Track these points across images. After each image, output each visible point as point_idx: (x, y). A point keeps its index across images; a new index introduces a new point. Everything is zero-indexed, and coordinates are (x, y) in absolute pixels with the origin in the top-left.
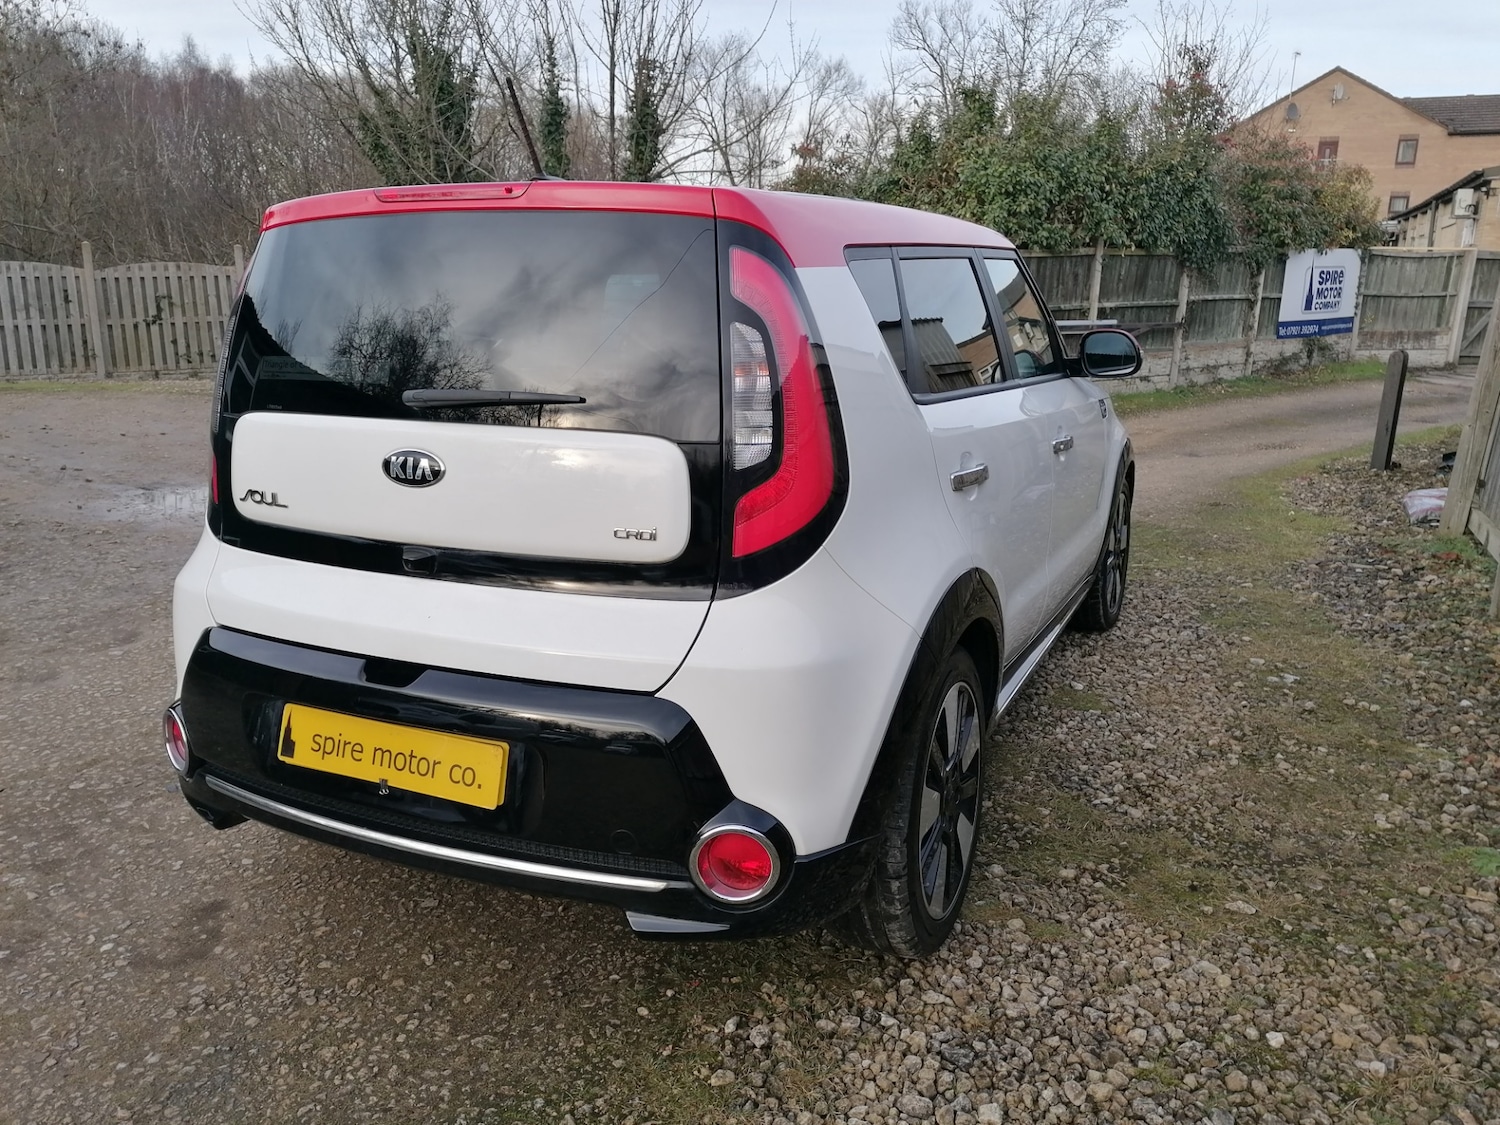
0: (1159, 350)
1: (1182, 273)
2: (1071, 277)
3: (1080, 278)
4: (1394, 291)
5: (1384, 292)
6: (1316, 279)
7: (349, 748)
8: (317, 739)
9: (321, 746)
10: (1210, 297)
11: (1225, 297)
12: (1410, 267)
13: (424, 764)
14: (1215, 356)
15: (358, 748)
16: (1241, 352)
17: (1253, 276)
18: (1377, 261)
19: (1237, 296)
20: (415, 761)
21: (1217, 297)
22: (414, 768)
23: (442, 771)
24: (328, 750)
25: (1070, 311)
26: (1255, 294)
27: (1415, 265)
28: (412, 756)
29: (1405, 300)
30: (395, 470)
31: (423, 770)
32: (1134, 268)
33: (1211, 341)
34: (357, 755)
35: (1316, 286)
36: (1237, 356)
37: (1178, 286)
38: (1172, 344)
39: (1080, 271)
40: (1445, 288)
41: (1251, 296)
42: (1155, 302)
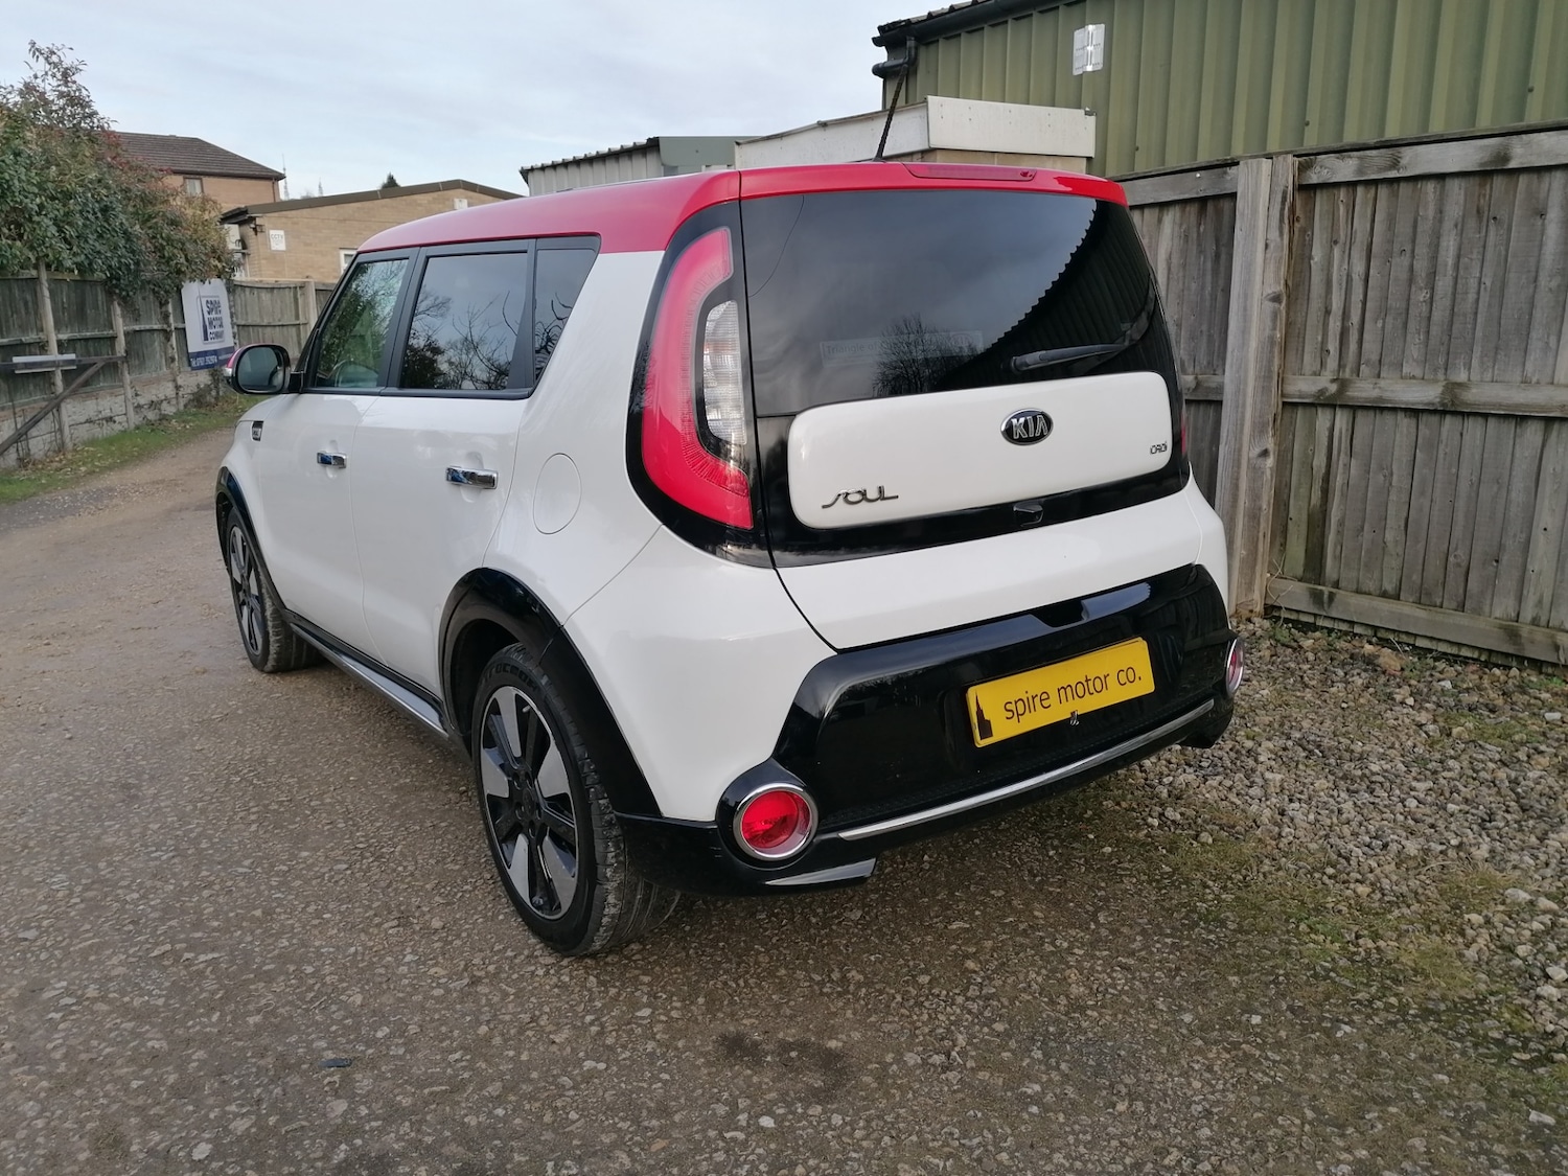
0: (112, 387)
1: (112, 302)
2: (22, 304)
3: (30, 304)
4: (258, 321)
5: (250, 322)
6: (206, 309)
7: (1037, 700)
8: (1008, 707)
9: (1013, 713)
10: (137, 328)
11: (148, 327)
12: (265, 296)
13: (1098, 681)
14: (154, 392)
15: (1045, 696)
16: (171, 385)
17: (161, 305)
18: (239, 290)
19: (155, 327)
20: (1091, 683)
21: (143, 327)
22: (1092, 690)
23: (1112, 681)
24: (1021, 711)
25: (30, 344)
26: (169, 326)
27: (269, 295)
28: (1087, 681)
29: (269, 329)
30: (1019, 432)
31: (1098, 687)
32: (73, 295)
33: (145, 375)
34: (1045, 703)
35: (206, 316)
36: (168, 390)
37: (109, 315)
38: (121, 380)
39: (29, 297)
40: (297, 317)
41: (165, 326)
42: (96, 333)
